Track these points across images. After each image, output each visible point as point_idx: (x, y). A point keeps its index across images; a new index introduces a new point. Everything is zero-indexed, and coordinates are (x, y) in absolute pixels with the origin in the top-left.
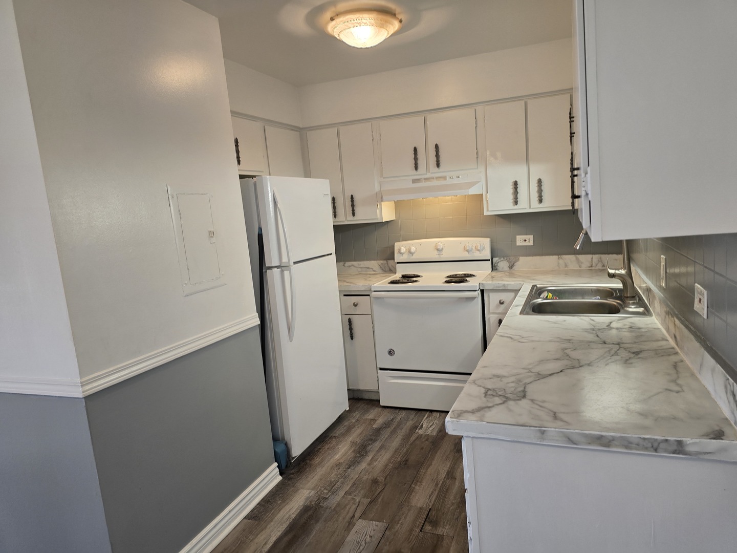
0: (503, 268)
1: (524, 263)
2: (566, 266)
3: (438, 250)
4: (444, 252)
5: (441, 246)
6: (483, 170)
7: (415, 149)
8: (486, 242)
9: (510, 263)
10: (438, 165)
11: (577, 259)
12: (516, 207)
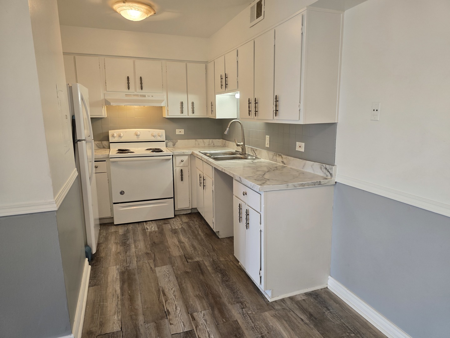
0: (170, 146)
1: (180, 142)
2: (199, 144)
3: (137, 135)
4: (140, 137)
5: (139, 133)
6: (165, 94)
7: (128, 78)
8: (162, 132)
9: (173, 143)
10: (142, 89)
11: (203, 141)
12: (182, 115)
